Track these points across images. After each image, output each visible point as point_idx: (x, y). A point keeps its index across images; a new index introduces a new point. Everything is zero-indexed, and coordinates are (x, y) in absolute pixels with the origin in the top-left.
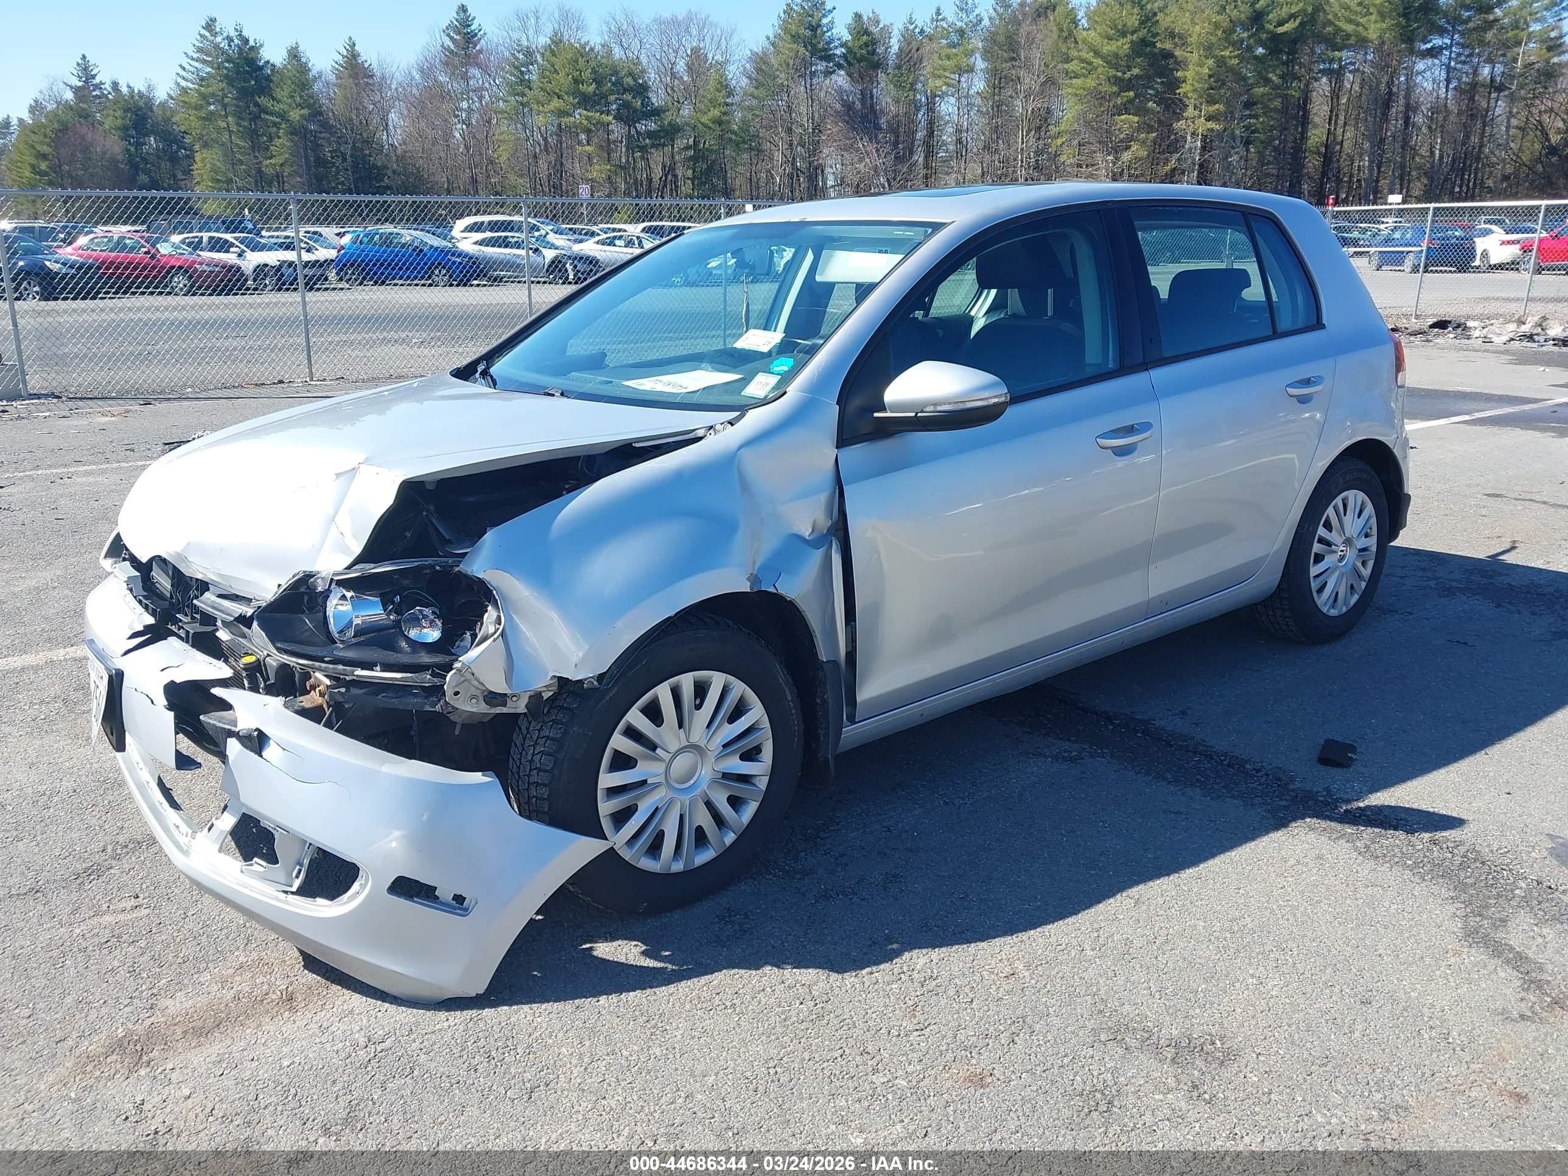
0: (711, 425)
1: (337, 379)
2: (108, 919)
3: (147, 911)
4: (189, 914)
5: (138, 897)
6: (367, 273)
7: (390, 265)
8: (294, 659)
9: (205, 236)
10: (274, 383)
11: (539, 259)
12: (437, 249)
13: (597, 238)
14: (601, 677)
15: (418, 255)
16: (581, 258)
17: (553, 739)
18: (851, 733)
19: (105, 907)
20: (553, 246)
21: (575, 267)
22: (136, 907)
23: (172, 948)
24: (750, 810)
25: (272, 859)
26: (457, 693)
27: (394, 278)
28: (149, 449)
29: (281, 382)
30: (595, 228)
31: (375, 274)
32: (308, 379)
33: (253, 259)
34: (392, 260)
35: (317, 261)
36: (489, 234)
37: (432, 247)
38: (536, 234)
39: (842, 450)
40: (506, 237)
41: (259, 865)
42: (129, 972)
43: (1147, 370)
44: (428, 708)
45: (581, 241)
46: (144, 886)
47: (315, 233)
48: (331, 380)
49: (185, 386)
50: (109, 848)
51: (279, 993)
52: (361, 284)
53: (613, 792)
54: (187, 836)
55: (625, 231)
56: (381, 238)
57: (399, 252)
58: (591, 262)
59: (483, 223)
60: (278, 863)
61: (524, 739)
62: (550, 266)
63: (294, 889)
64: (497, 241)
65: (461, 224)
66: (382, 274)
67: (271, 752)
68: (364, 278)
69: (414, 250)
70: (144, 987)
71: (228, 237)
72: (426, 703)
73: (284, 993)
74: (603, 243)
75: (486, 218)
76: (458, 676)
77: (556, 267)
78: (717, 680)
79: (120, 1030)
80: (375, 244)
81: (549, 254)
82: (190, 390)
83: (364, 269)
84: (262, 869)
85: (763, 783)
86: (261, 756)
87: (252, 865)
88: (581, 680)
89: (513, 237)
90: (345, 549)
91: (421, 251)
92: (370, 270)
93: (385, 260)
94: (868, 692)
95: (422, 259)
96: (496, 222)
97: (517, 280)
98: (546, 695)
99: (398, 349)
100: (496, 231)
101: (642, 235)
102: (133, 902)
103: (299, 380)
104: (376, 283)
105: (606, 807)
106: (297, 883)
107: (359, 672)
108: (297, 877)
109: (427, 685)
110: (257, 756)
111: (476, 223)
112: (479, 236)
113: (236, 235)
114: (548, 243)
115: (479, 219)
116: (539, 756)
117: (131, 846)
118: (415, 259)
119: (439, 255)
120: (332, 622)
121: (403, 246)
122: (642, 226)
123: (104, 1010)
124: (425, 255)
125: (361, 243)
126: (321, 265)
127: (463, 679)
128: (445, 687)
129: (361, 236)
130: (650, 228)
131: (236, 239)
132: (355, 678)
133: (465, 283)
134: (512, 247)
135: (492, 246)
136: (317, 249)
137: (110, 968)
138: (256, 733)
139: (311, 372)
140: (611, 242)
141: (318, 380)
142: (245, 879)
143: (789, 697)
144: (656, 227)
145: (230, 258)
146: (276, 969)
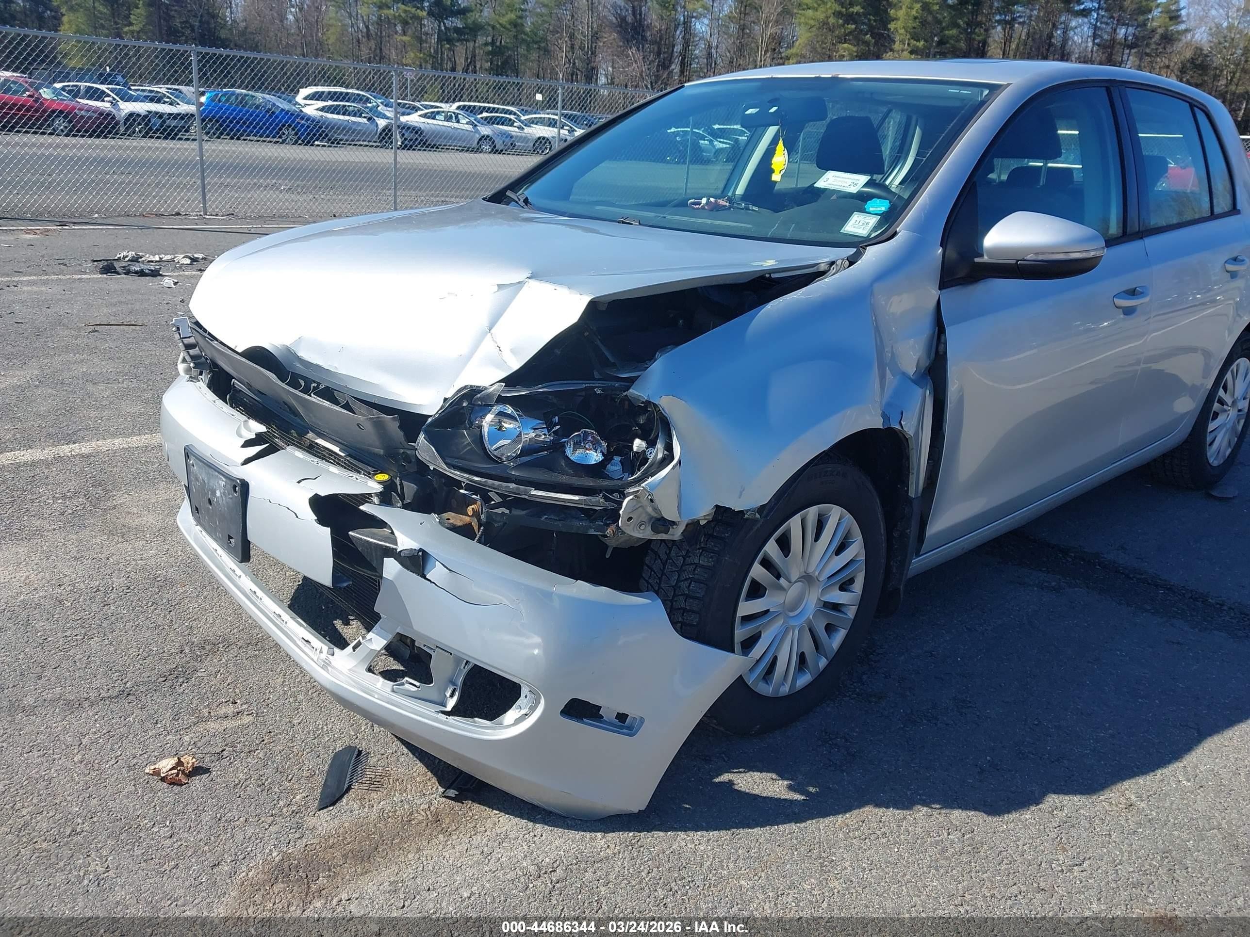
0: (833, 260)
1: (228, 215)
2: (212, 725)
3: (251, 718)
4: (295, 722)
5: (236, 703)
6: (225, 130)
7: (244, 123)
8: (466, 475)
9: (83, 85)
10: (172, 215)
11: (373, 127)
12: (287, 112)
13: (420, 113)
14: (761, 509)
15: (270, 116)
16: (409, 128)
17: (702, 566)
18: (917, 564)
19: (205, 712)
20: (385, 117)
21: (403, 135)
22: (238, 713)
23: (293, 760)
24: (840, 635)
25: (425, 677)
26: (630, 519)
27: (248, 135)
28: (80, 265)
29: (178, 214)
30: (417, 104)
31: (231, 130)
32: (202, 213)
33: (127, 108)
34: (248, 119)
35: (179, 114)
36: (330, 103)
37: (283, 110)
38: (369, 105)
39: (944, 291)
40: (344, 106)
41: (409, 685)
42: (259, 786)
43: (1142, 238)
44: (592, 532)
45: (409, 114)
46: (237, 691)
47: (176, 90)
48: (222, 216)
49: (92, 212)
50: (187, 650)
51: (423, 813)
52: (219, 137)
53: (747, 619)
54: (321, 652)
55: (441, 108)
56: (237, 98)
57: (254, 112)
58: (416, 133)
59: (323, 93)
60: (431, 682)
61: (664, 565)
62: (381, 134)
63: (449, 708)
64: (335, 109)
65: (304, 92)
66: (238, 131)
67: (436, 572)
68: (222, 134)
69: (267, 112)
70: (281, 803)
71: (103, 87)
72: (591, 528)
73: (428, 813)
74: (425, 116)
75: (326, 89)
76: (635, 502)
77: (387, 134)
78: (835, 513)
79: (275, 854)
80: (232, 104)
81: (382, 123)
82: (96, 215)
83: (221, 125)
84: (415, 689)
85: (851, 613)
86: (424, 577)
87: (403, 684)
88: (742, 511)
89: (349, 106)
90: (501, 364)
91: (273, 113)
92: (228, 126)
93: (241, 119)
94: (937, 526)
95: (274, 121)
96: (335, 93)
97: (353, 143)
98: (702, 523)
99: (271, 194)
100: (334, 101)
101: (457, 111)
102: (231, 709)
103: (195, 214)
104: (232, 138)
105: (740, 633)
106: (451, 703)
107: (534, 492)
108: (452, 696)
109: (598, 508)
110: (419, 577)
111: (317, 93)
112: (321, 104)
113: (110, 86)
114: (380, 113)
115: (320, 89)
116: (687, 583)
117: (208, 647)
118: (267, 120)
119: (289, 118)
120: (487, 439)
121: (257, 107)
122: (457, 104)
123: (250, 831)
124: (277, 117)
125: (220, 101)
126: (182, 118)
127: (640, 505)
128: (621, 512)
129: (220, 95)
130: (464, 106)
131: (112, 90)
132: (526, 497)
133: (309, 143)
134: (349, 115)
135: (331, 113)
136: (178, 104)
137: (237, 781)
138: (420, 554)
139: (205, 207)
140: (433, 116)
141: (211, 215)
142: (396, 698)
143: (883, 533)
144: (470, 107)
145: (104, 105)
146: (409, 787)
